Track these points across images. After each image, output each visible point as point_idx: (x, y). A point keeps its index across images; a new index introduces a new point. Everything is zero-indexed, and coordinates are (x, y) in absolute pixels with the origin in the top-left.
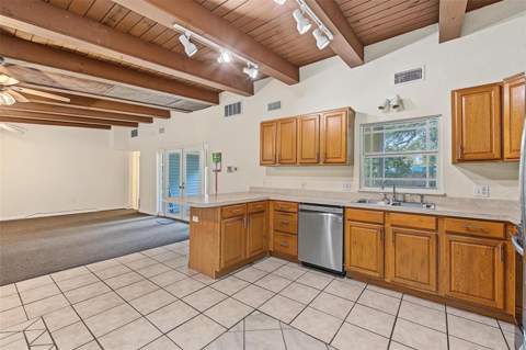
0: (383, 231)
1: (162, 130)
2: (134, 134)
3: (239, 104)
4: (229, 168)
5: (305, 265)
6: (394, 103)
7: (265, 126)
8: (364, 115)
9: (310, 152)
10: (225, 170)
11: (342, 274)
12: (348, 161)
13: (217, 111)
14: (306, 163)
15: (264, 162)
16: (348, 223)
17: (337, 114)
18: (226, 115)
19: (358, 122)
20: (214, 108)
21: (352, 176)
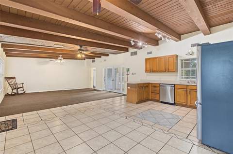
0: (187, 91)
1: (105, 60)
2: (93, 61)
3: (136, 52)
4: (133, 74)
5: (162, 102)
6: (191, 53)
7: (147, 60)
8: (181, 57)
9: (163, 68)
10: (131, 74)
11: (174, 104)
12: (176, 71)
13: (127, 54)
14: (161, 72)
15: (146, 71)
16: (176, 89)
17: (172, 56)
18: (131, 55)
19: (179, 59)
20: (126, 53)
21: (177, 75)
